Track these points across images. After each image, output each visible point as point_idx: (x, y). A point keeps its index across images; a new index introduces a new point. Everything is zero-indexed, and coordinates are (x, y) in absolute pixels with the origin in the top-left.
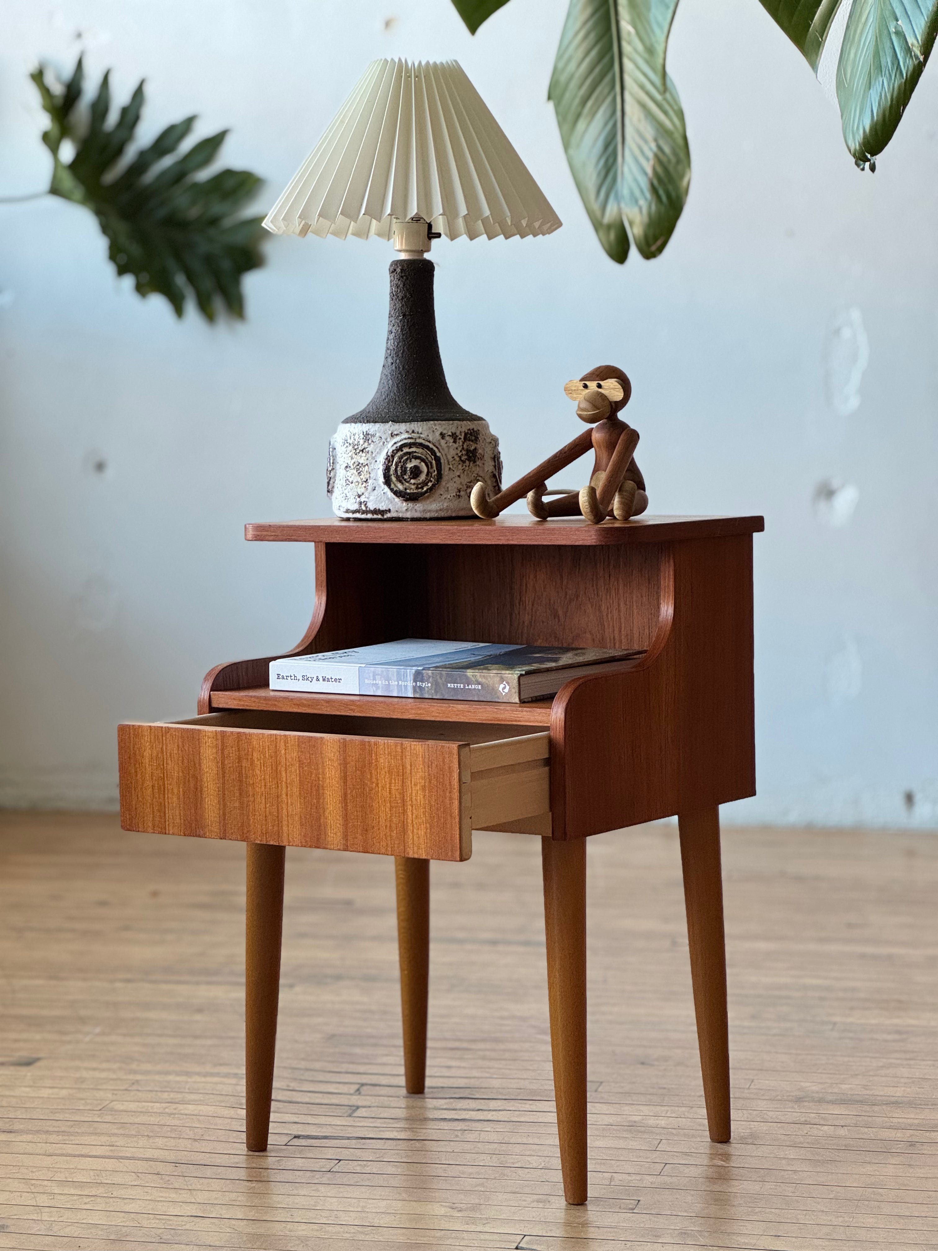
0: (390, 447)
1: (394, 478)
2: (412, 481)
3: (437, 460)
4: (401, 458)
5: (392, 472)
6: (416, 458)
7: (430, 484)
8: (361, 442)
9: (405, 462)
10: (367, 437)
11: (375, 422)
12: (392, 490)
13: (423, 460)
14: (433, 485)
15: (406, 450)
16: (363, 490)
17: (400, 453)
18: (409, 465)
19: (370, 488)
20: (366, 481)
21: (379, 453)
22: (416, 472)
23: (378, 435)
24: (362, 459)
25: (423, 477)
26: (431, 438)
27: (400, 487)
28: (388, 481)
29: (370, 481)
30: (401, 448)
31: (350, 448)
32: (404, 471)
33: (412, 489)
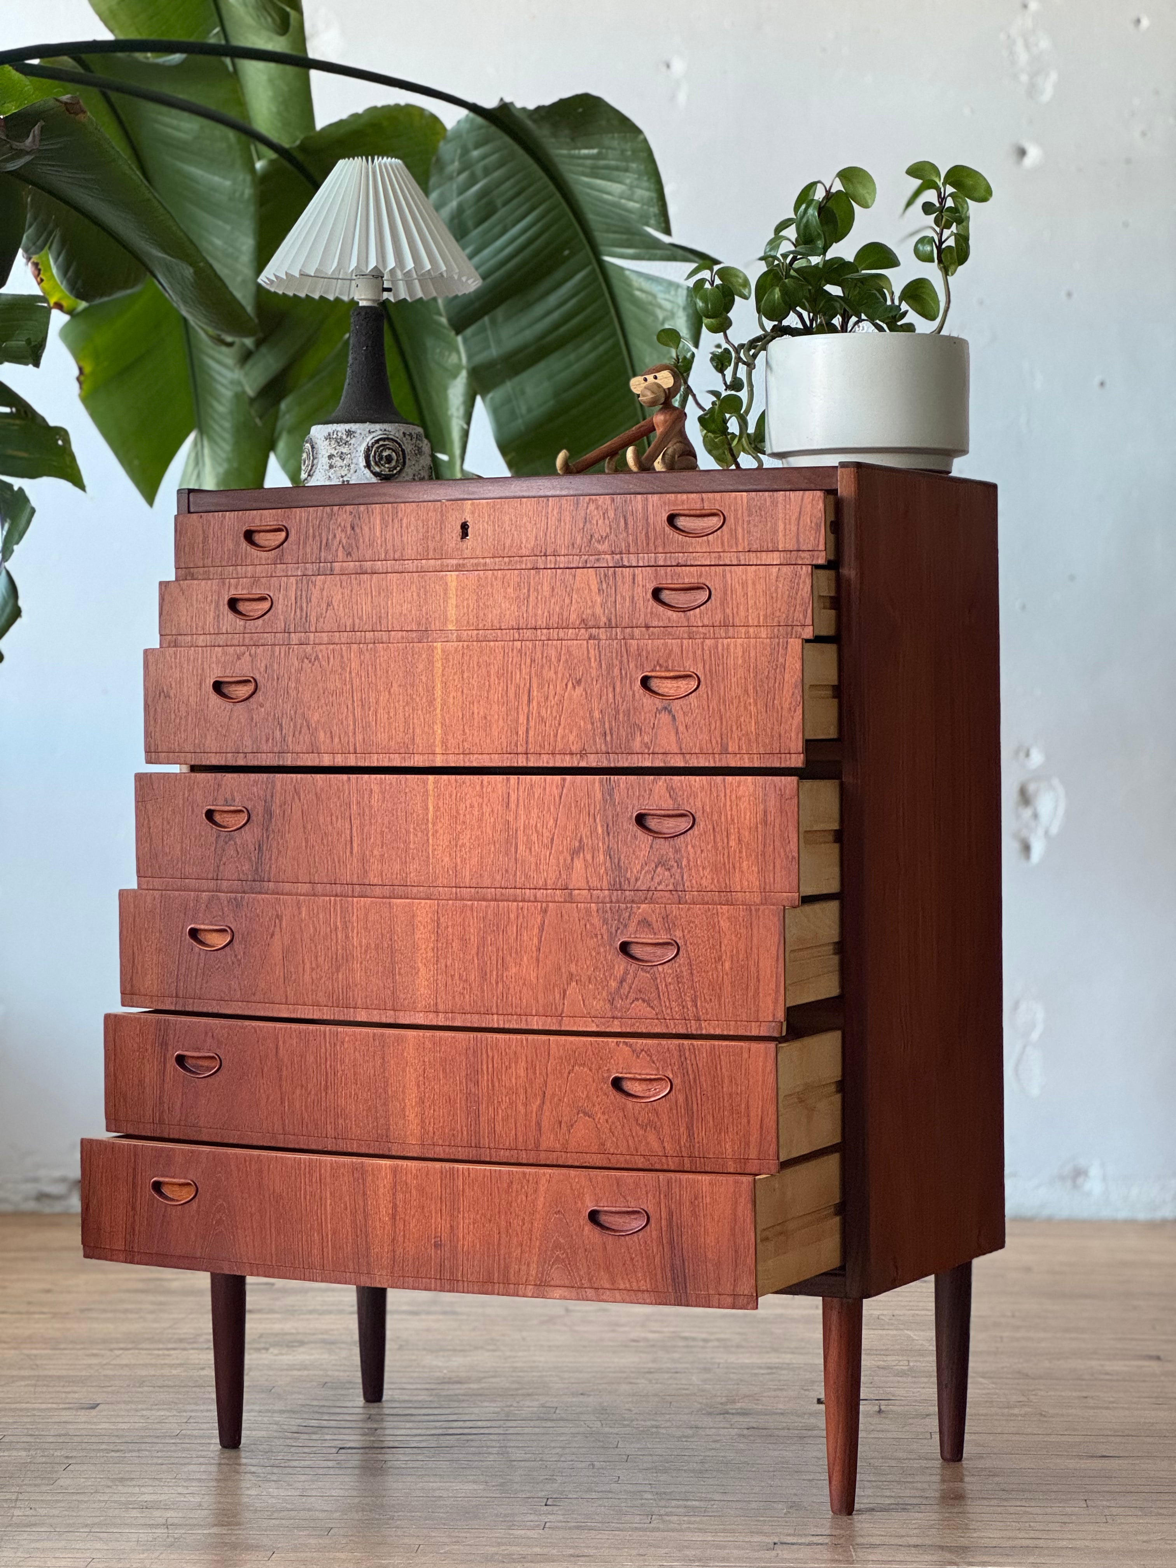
0: (369, 440)
1: (373, 463)
2: (387, 465)
3: (403, 451)
4: (378, 448)
5: (371, 458)
6: (389, 449)
7: (398, 469)
8: (344, 437)
9: (382, 451)
10: (349, 433)
11: (355, 422)
12: (372, 472)
13: (393, 451)
14: (401, 470)
15: (381, 443)
16: (346, 472)
17: (377, 445)
18: (385, 454)
19: (352, 471)
20: (349, 466)
21: (360, 445)
22: (389, 459)
23: (359, 431)
24: (345, 450)
25: (393, 463)
26: (397, 435)
27: (377, 469)
28: (368, 465)
29: (352, 466)
30: (377, 441)
31: (333, 442)
32: (381, 458)
33: (386, 472)
